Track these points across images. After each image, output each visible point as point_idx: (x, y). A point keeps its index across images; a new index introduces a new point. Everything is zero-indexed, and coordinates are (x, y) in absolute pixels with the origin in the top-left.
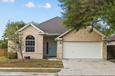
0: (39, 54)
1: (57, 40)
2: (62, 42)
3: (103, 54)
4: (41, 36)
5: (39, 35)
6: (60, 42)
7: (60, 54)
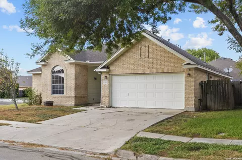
0: (69, 97)
1: (101, 72)
2: (108, 76)
3: (186, 99)
4: (72, 66)
5: (69, 65)
6: (106, 77)
7: (106, 97)
